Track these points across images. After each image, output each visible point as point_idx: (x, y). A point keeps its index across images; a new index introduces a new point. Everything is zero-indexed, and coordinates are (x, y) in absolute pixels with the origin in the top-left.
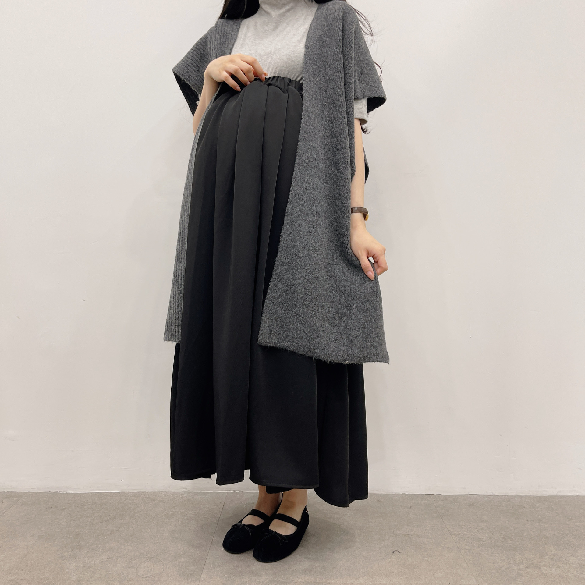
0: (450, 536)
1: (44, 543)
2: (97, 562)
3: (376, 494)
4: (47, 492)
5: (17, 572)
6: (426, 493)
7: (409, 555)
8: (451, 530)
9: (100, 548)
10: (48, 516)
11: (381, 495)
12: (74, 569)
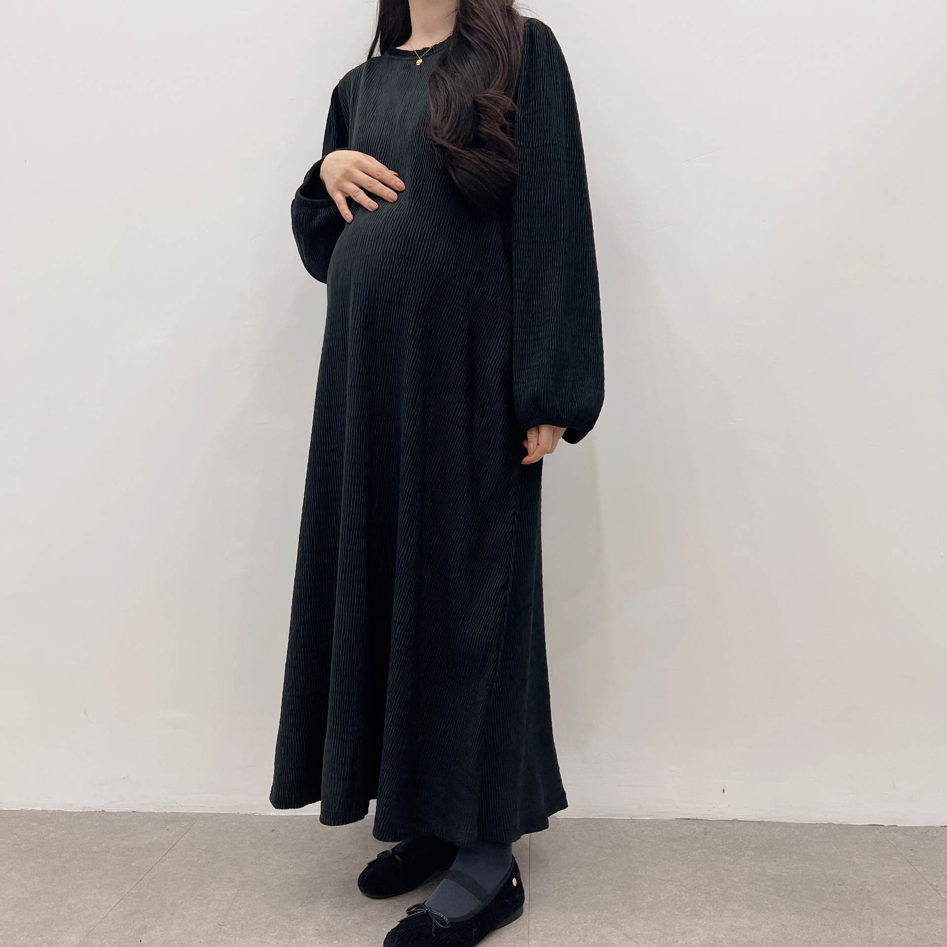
0: (935, 892)
1: (253, 892)
2: (349, 923)
3: (782, 823)
4: (234, 814)
5: (221, 939)
6: (869, 824)
7: (874, 923)
8: (935, 883)
9: (346, 902)
10: (247, 851)
11: (792, 825)
12: (312, 935)
